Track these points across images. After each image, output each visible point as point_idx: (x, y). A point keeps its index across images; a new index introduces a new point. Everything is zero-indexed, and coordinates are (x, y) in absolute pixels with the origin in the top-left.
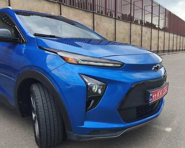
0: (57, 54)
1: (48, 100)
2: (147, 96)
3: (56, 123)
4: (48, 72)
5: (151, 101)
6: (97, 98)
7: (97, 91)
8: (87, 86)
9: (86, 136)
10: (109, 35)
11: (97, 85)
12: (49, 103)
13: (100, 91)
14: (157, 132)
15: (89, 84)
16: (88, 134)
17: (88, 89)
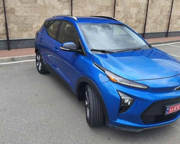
0: (105, 72)
1: (96, 99)
2: (164, 109)
3: (100, 115)
4: (98, 84)
5: (168, 113)
6: (127, 107)
7: (128, 102)
8: (121, 99)
9: (117, 127)
10: (164, 12)
11: (128, 99)
12: (97, 101)
13: (129, 104)
14: (173, 131)
15: (122, 98)
16: (119, 126)
17: (122, 101)
